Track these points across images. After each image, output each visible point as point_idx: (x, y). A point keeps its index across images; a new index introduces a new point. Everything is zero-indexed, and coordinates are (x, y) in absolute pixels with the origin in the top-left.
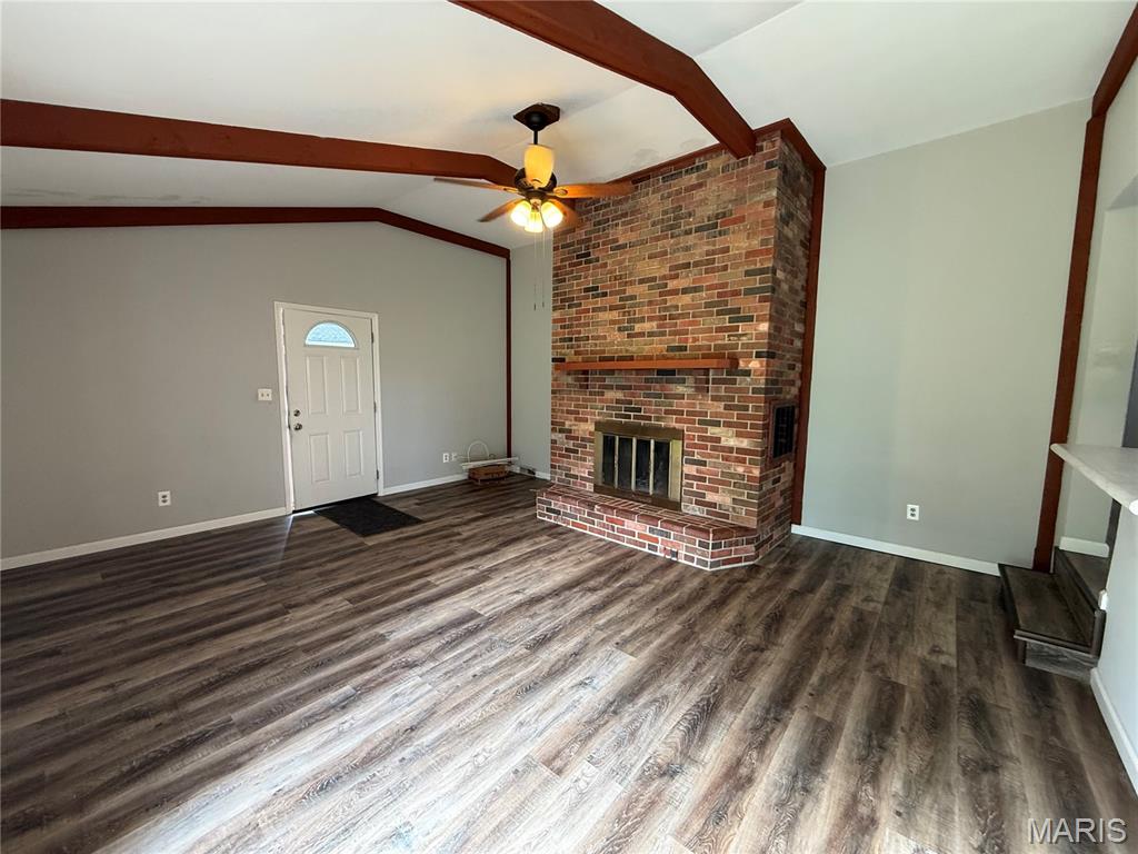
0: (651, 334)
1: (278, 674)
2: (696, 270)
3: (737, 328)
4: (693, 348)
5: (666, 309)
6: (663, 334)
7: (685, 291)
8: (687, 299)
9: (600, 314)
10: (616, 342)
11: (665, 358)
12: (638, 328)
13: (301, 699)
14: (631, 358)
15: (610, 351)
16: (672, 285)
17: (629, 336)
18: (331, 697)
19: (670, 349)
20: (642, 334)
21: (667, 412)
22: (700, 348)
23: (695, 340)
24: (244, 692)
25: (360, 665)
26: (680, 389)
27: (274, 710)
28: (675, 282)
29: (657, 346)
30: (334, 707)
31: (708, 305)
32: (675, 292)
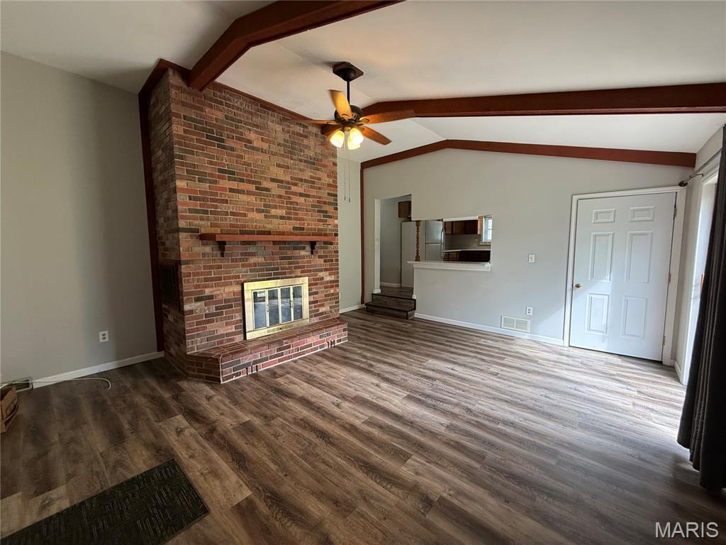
0: (282, 218)
1: (513, 461)
2: (306, 184)
3: (326, 221)
4: (308, 229)
5: (291, 203)
6: (289, 219)
7: (301, 195)
8: (302, 200)
9: (240, 196)
10: (255, 219)
11: (291, 234)
12: (273, 212)
13: (520, 442)
14: (269, 233)
15: (252, 226)
16: (294, 189)
17: (266, 217)
18: (509, 430)
19: (295, 228)
20: (275, 217)
21: (296, 268)
22: (311, 229)
23: (308, 225)
24: (537, 469)
25: (480, 428)
26: (303, 253)
27: (536, 448)
28: (295, 188)
29: (288, 226)
30: (515, 427)
31: (313, 206)
32: (295, 194)
